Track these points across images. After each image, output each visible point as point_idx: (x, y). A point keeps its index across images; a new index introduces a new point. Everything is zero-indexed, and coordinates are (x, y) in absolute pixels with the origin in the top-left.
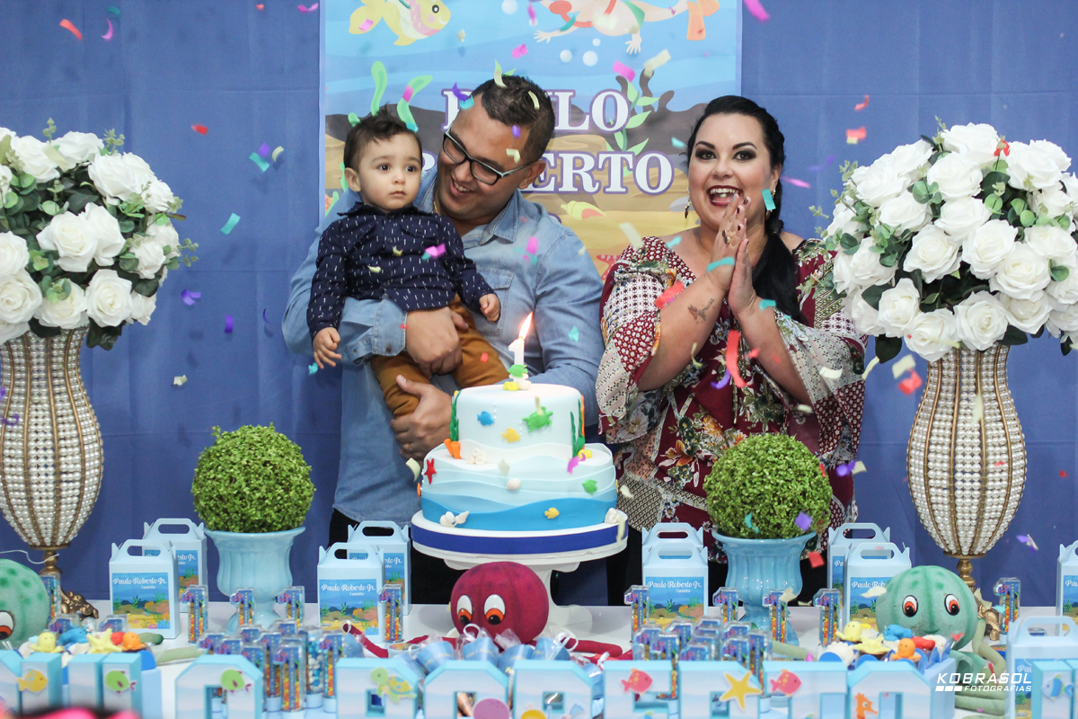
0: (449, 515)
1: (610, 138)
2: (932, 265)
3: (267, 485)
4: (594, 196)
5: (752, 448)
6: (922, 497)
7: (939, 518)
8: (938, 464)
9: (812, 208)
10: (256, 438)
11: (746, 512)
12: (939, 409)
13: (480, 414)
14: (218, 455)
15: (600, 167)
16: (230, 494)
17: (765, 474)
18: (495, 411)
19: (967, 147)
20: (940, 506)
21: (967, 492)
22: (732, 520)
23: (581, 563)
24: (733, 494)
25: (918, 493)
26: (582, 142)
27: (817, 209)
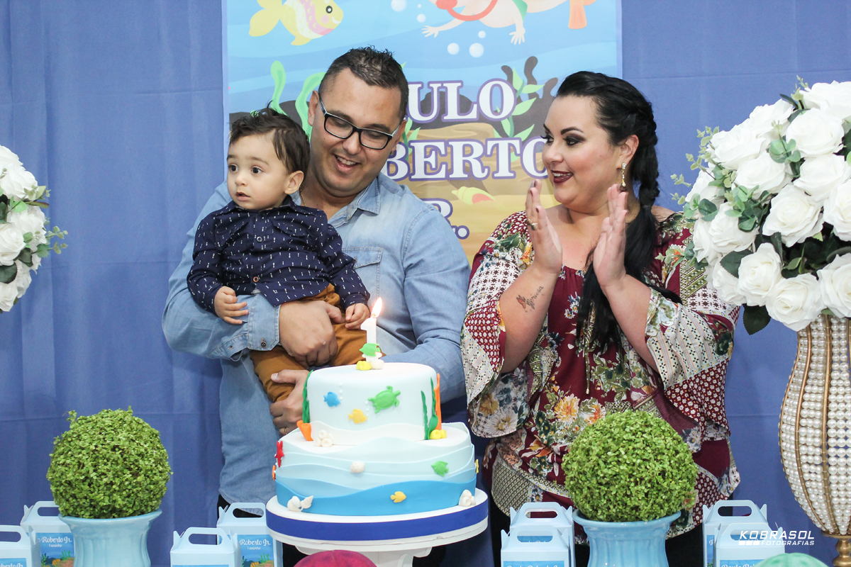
0: (295, 499)
1: (497, 125)
2: (792, 227)
3: (114, 470)
4: (483, 181)
5: (608, 426)
6: (794, 474)
7: (813, 496)
8: (809, 440)
9: (673, 176)
10: (108, 422)
11: (602, 494)
12: (809, 381)
13: (326, 395)
14: (69, 439)
15: (489, 153)
16: (77, 480)
17: (620, 453)
18: (341, 391)
19: (828, 103)
20: (814, 483)
21: (842, 469)
22: (589, 502)
23: (433, 548)
24: (589, 475)
25: (791, 469)
26: (470, 130)
27: (678, 177)
